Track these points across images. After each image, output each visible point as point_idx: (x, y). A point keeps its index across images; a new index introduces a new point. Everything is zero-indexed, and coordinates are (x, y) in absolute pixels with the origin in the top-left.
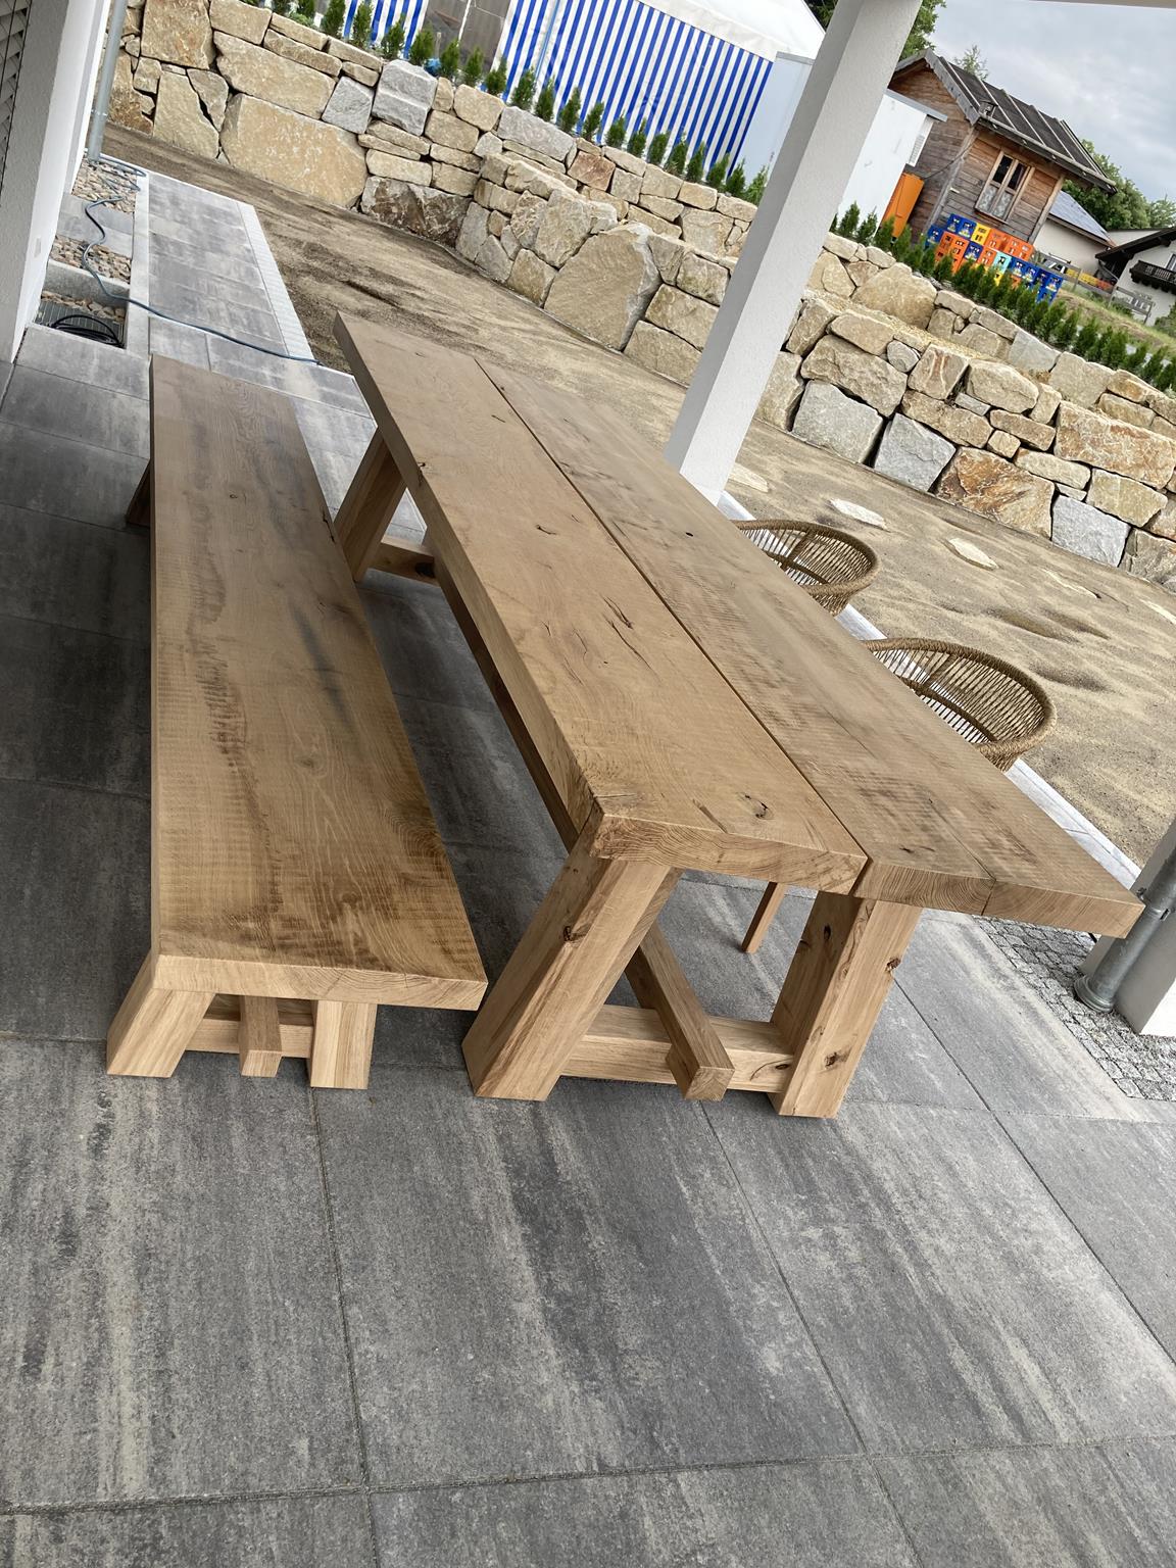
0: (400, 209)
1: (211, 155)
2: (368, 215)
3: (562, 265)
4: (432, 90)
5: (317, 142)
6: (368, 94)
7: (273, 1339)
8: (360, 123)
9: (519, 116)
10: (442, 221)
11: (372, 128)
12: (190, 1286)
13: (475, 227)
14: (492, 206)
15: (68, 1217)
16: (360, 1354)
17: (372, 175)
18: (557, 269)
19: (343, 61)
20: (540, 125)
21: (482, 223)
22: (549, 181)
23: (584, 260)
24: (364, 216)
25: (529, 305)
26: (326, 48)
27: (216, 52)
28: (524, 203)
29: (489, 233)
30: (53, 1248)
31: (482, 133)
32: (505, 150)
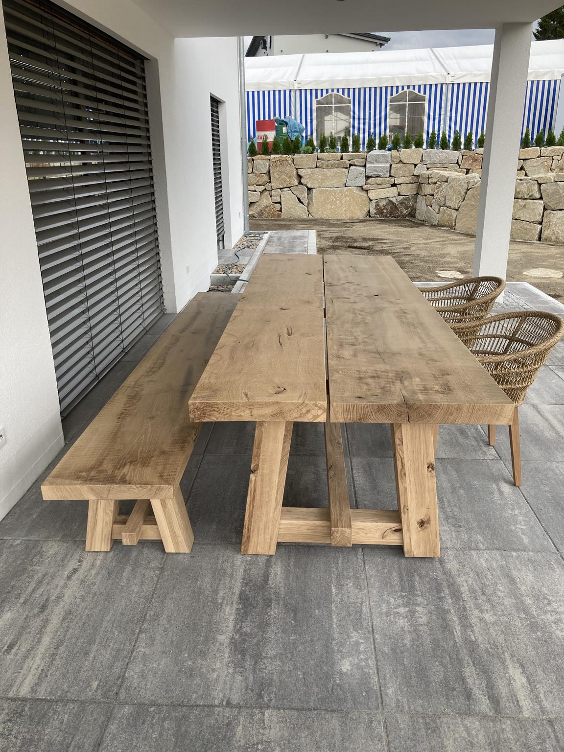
0: (387, 210)
1: (306, 217)
2: (374, 217)
3: (459, 208)
4: (390, 156)
5: (346, 196)
6: (363, 169)
7: (103, 644)
8: (361, 181)
9: (430, 152)
10: (406, 209)
11: (368, 182)
12: (81, 624)
13: (421, 206)
14: (426, 194)
15: (47, 600)
16: (136, 652)
17: (372, 200)
18: (457, 210)
19: (349, 160)
20: (441, 152)
21: (424, 202)
22: (446, 173)
23: (468, 202)
24: (372, 218)
25: (448, 230)
26: (342, 158)
27: (300, 177)
28: (438, 187)
29: (427, 206)
30: (36, 610)
31: (416, 165)
32: (428, 169)
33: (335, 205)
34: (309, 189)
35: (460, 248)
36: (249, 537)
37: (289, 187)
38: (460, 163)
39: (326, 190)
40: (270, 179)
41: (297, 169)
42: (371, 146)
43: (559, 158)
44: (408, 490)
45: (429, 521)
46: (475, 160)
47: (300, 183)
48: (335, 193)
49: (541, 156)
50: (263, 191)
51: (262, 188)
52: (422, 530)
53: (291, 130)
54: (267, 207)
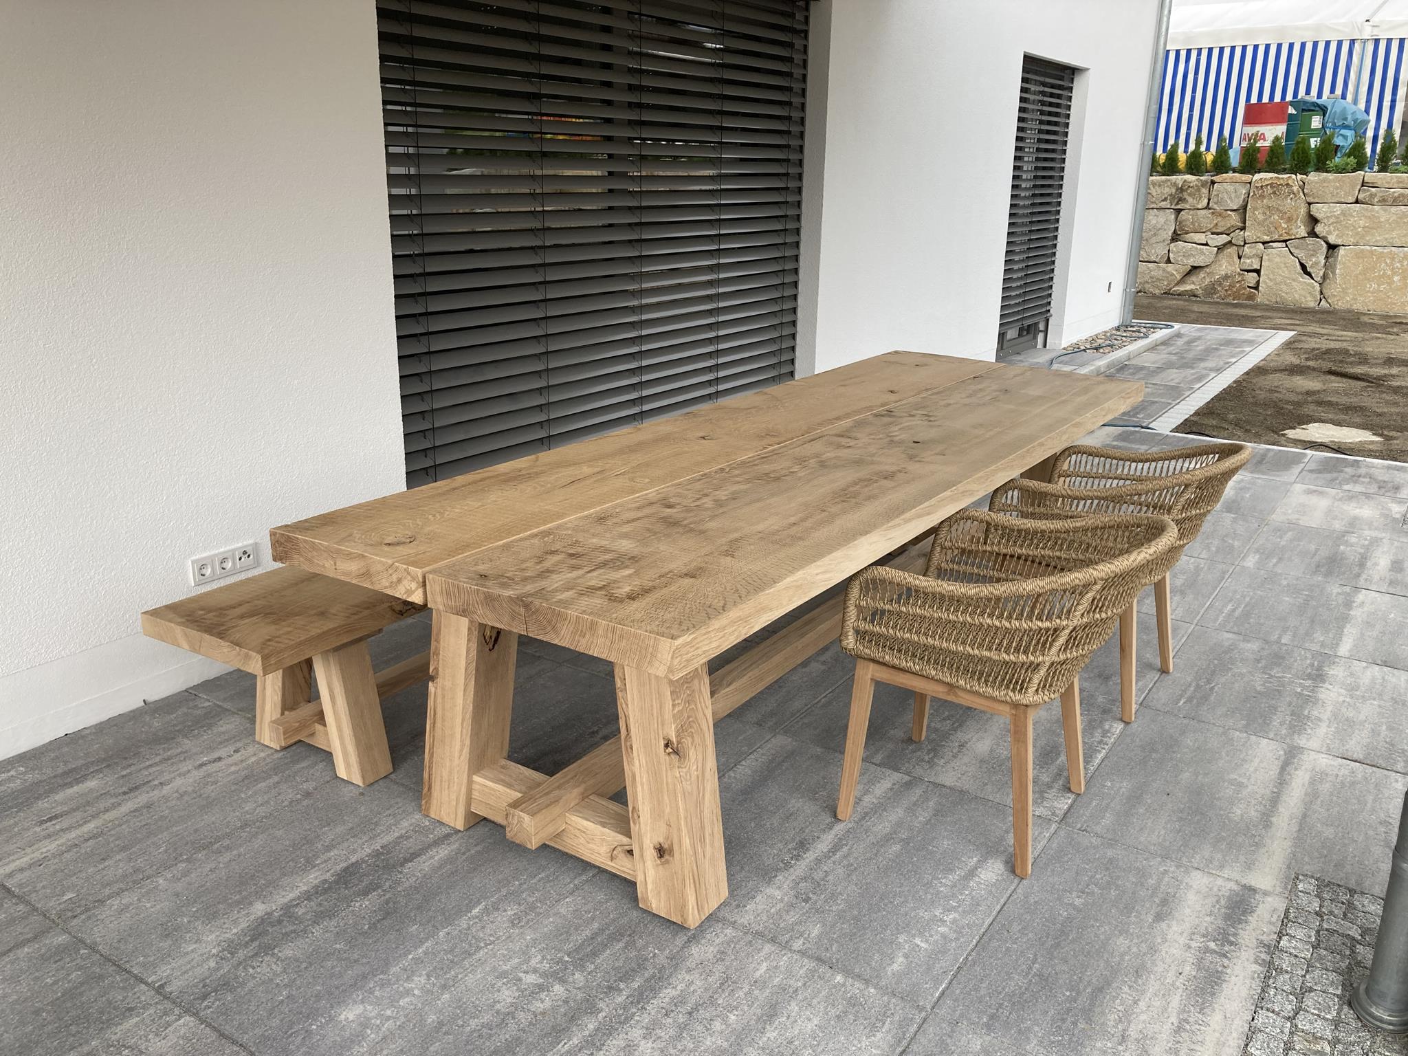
7: (133, 857)
12: (142, 823)
15: (148, 782)
16: (152, 881)
27: (1313, 221)
30: (123, 790)
33: (1389, 284)
34: (1332, 247)
36: (430, 789)
37: (1285, 241)
39: (1372, 252)
40: (1244, 222)
41: (1310, 204)
44: (638, 779)
45: (671, 851)
47: (1313, 234)
48: (1393, 259)
50: (1224, 245)
51: (1225, 238)
52: (663, 864)
53: (1334, 123)
54: (1226, 277)
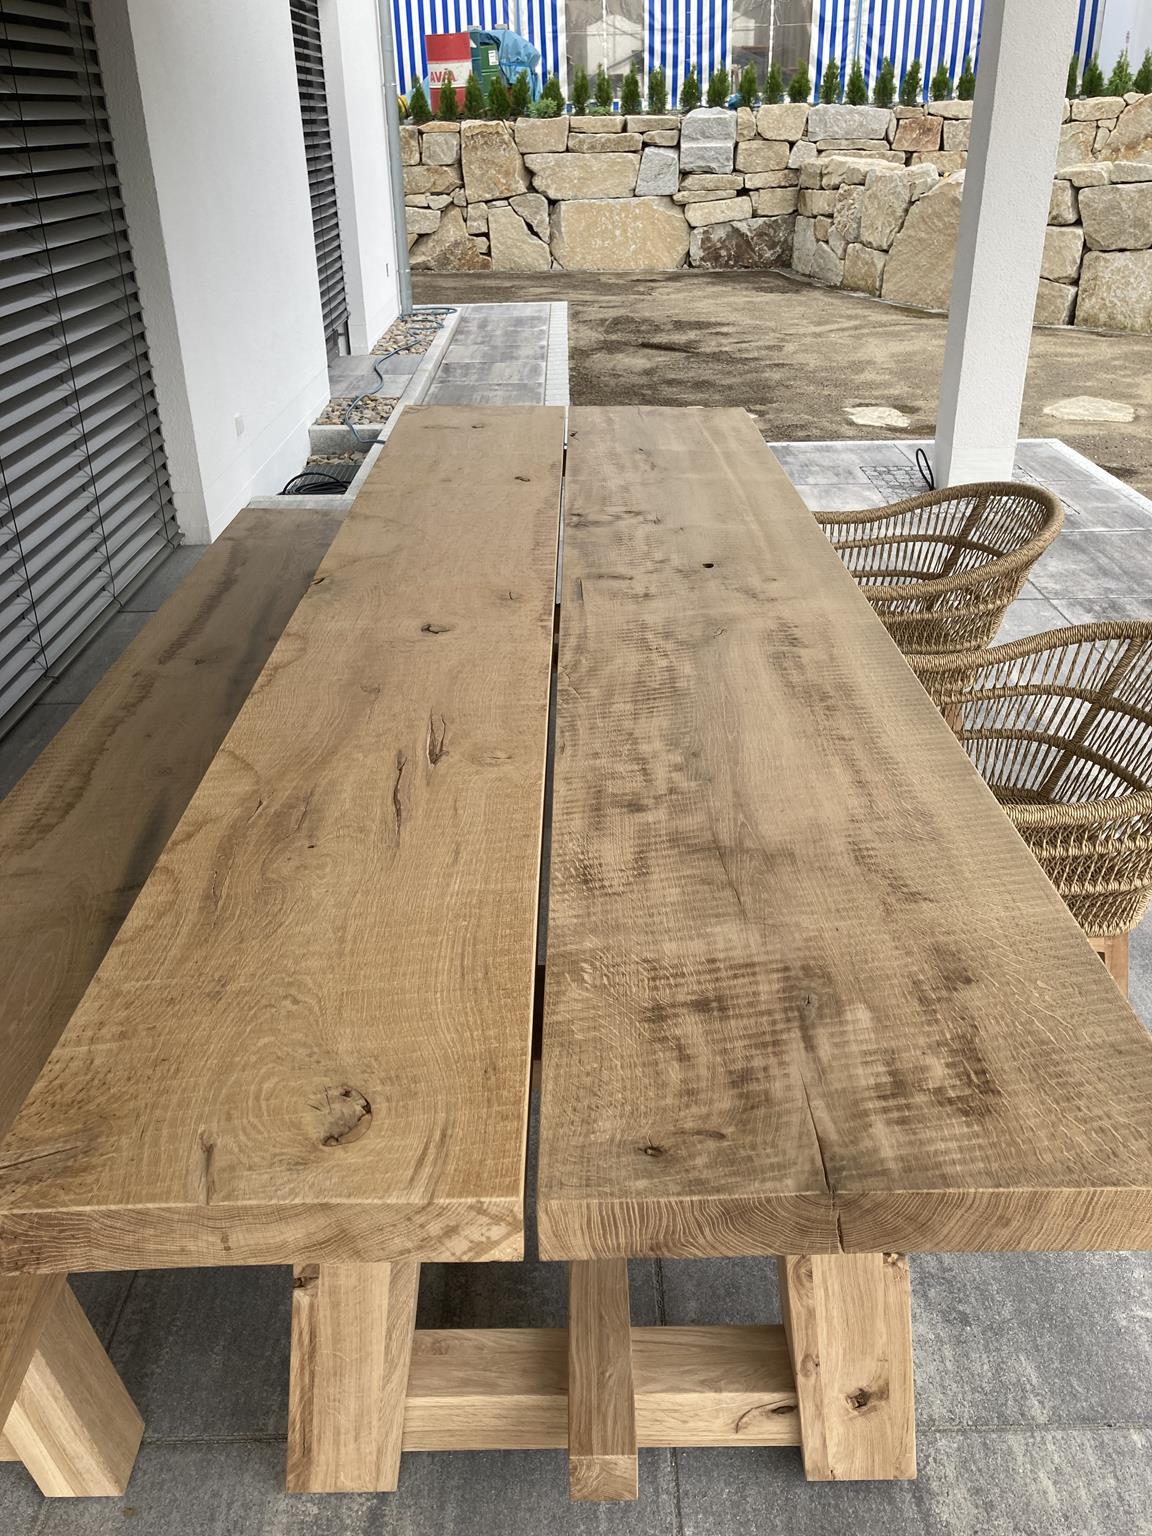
0: (728, 250)
1: (546, 268)
2: (699, 267)
3: (890, 246)
4: (733, 124)
5: (636, 218)
6: (672, 154)
8: (670, 184)
9: (826, 111)
10: (772, 246)
11: (685, 184)
13: (805, 238)
14: (815, 213)
17: (694, 228)
18: (886, 251)
19: (642, 133)
20: (851, 112)
21: (810, 233)
22: (861, 163)
23: (911, 232)
24: (696, 271)
25: (865, 299)
26: (624, 129)
27: (530, 174)
28: (843, 197)
29: (818, 241)
31: (792, 144)
32: (820, 152)
33: (613, 239)
34: (552, 203)
35: (897, 347)
36: (307, 1450)
37: (507, 199)
38: (891, 139)
39: (590, 205)
40: (462, 179)
41: (523, 154)
42: (690, 99)
43: (1110, 124)
44: (820, 1312)
45: (883, 1393)
46: (926, 131)
47: (531, 188)
48: (611, 212)
49: (1071, 120)
50: (447, 207)
51: (445, 200)
52: (863, 1414)
53: (508, 59)
54: (457, 244)
